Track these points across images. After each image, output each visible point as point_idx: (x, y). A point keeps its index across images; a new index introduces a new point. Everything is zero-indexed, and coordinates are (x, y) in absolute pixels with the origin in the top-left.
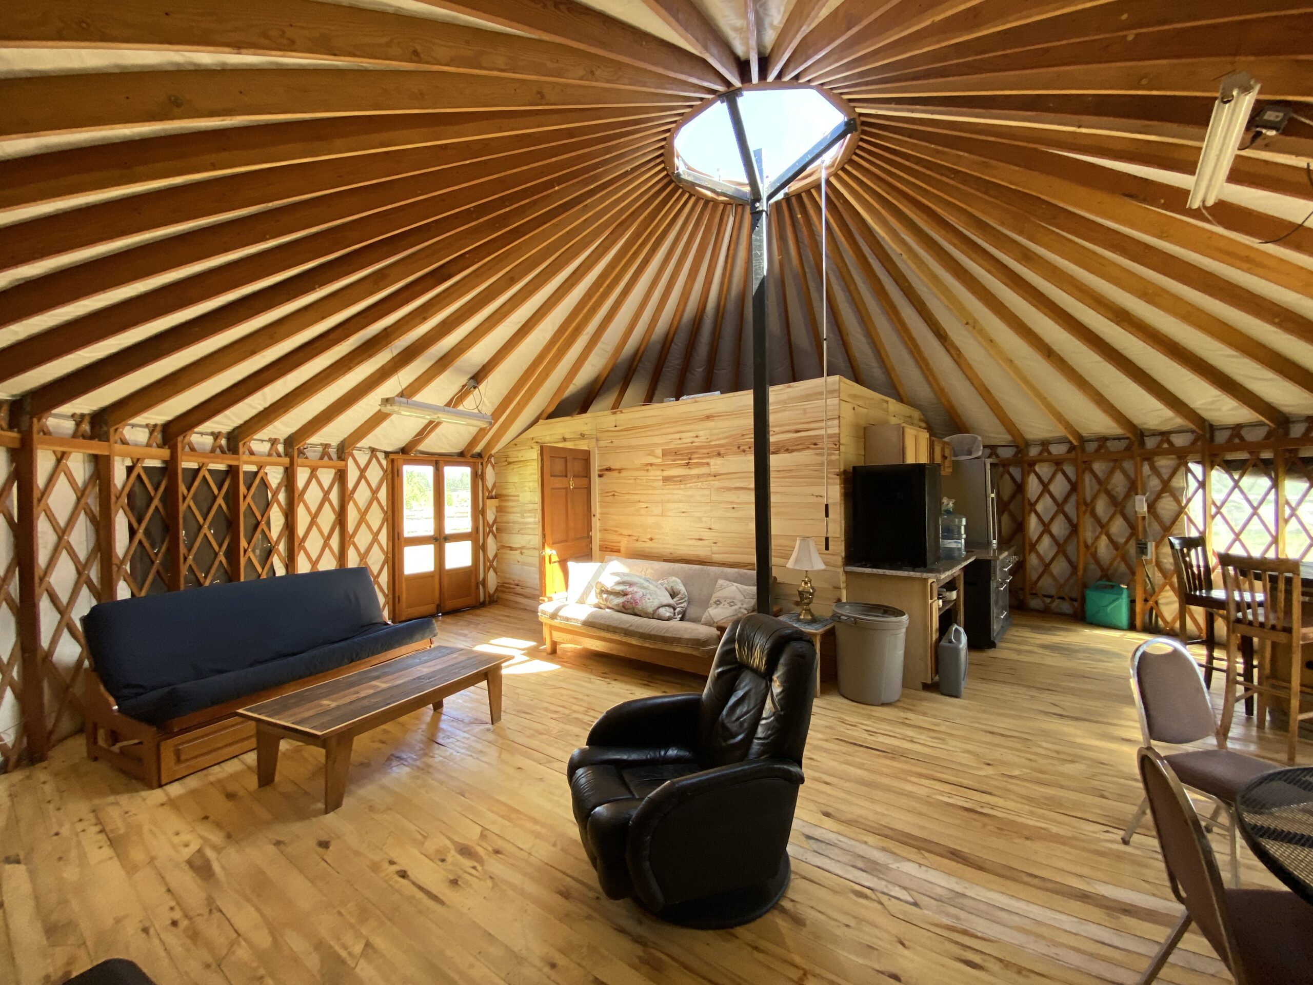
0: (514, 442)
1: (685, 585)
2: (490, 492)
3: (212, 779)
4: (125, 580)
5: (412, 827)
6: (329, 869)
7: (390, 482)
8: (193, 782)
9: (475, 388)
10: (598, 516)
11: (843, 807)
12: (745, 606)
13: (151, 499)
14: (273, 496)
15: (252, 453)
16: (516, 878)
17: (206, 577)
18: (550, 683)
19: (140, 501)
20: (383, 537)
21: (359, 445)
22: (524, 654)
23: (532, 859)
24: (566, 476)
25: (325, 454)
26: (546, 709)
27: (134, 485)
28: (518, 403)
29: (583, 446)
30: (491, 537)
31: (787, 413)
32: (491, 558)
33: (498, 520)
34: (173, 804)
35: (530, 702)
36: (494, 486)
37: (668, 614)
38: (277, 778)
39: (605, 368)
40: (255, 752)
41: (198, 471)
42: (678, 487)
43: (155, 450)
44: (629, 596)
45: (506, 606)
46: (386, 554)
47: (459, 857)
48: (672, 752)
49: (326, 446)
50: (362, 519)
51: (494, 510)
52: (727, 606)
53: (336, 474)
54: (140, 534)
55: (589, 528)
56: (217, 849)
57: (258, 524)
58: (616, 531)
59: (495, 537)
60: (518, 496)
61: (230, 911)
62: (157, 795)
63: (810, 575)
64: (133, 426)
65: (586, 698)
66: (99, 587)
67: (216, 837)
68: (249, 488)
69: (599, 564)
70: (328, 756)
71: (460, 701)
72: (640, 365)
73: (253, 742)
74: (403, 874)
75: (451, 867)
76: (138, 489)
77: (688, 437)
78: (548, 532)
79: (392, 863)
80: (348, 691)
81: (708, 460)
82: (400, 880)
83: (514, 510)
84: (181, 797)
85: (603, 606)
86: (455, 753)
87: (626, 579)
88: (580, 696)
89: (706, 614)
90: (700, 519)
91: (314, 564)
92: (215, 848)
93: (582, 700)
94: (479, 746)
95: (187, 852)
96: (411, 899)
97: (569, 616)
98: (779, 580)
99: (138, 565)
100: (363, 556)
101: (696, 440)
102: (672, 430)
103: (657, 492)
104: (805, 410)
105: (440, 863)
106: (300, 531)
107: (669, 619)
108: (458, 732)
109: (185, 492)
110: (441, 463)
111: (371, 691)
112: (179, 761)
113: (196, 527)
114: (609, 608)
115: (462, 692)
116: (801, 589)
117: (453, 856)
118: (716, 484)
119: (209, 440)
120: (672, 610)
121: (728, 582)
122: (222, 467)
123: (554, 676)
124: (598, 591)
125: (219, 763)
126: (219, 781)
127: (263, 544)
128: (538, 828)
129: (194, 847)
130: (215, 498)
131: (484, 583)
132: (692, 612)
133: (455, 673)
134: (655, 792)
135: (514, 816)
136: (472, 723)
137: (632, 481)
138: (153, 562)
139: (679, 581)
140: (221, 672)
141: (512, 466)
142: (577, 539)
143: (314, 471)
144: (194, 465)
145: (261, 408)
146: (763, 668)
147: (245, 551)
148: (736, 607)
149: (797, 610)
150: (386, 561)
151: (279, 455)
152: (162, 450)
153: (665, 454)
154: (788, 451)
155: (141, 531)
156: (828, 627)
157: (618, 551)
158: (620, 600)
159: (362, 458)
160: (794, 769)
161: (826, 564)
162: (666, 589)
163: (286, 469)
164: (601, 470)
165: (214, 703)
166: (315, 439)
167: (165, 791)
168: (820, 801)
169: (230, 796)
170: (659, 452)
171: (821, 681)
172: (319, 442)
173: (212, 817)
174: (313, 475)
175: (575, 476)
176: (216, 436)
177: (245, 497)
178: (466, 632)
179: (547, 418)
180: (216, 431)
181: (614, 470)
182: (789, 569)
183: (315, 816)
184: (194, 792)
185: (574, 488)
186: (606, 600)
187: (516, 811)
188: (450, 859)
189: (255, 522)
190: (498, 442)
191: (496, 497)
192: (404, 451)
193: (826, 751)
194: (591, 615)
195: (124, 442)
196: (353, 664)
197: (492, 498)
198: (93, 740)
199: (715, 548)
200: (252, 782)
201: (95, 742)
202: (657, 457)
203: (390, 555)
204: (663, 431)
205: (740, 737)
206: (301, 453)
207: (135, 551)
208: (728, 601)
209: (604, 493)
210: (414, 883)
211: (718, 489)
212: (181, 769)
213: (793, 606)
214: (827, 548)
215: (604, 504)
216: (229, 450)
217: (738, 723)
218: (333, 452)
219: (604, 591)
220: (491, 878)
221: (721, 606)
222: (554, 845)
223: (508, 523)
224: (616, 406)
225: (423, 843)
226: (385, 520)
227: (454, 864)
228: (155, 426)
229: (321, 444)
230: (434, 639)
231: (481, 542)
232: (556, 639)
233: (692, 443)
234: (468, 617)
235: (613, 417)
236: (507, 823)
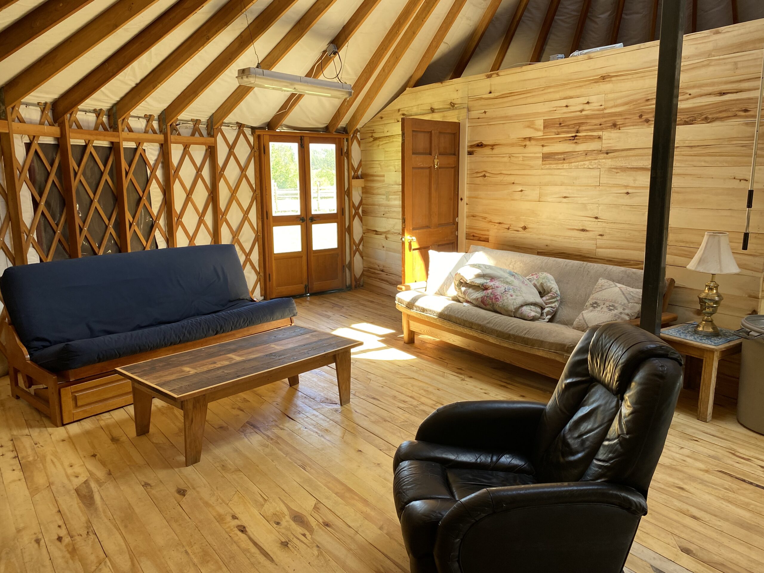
0: (379, 115)
1: (558, 282)
2: (356, 171)
3: (102, 423)
4: (34, 247)
5: (255, 489)
6: (184, 514)
7: (257, 159)
8: (87, 425)
9: (335, 53)
10: (465, 200)
11: (709, 546)
12: (627, 311)
13: (48, 174)
14: (151, 172)
15: (130, 130)
16: (341, 552)
17: (99, 247)
18: (402, 372)
19: (39, 177)
20: (253, 215)
21: (226, 121)
22: (382, 341)
23: (358, 537)
24: (430, 154)
25: (195, 130)
26: (395, 397)
27: (32, 161)
28: (383, 69)
29: (452, 117)
30: (357, 219)
31: (711, 69)
32: (357, 241)
33: (364, 201)
34: (71, 440)
35: (380, 389)
36: (360, 165)
37: (533, 314)
38: (152, 429)
39: (482, 21)
40: (133, 406)
41: (85, 147)
42: (560, 166)
43: (47, 128)
44: (490, 291)
45: (371, 291)
46: (257, 233)
47: (292, 523)
48: (506, 459)
49: (197, 122)
50: (233, 197)
51: (360, 191)
52: (605, 309)
53: (206, 150)
54: (42, 206)
55: (456, 214)
56: (100, 484)
57: (140, 199)
58: (485, 218)
59: (361, 219)
60: (384, 176)
61: (103, 535)
62: (59, 432)
63: (716, 279)
64: (27, 105)
65: (436, 392)
66: (13, 252)
67: (100, 474)
68: (130, 166)
69: (463, 254)
70: (186, 416)
71: (315, 379)
72: (526, 13)
73: (130, 398)
74: (243, 529)
75: (283, 531)
76: (36, 165)
77: (576, 104)
78: (408, 216)
79: (234, 517)
80: (207, 361)
81: (600, 133)
82: (239, 533)
83: (379, 191)
84: (77, 436)
85: (461, 299)
86: (303, 429)
87: (488, 271)
88: (430, 389)
89: (580, 317)
90: (584, 206)
91: (192, 239)
92: (97, 481)
93: (432, 393)
94: (325, 425)
95: (77, 482)
96: (245, 551)
97: (425, 307)
98: (678, 283)
99: (43, 234)
100: (235, 234)
101: (587, 107)
102: (557, 96)
103: (534, 172)
104: (736, 63)
105: (275, 525)
106: (178, 206)
107: (534, 319)
108: (308, 409)
109: (76, 168)
110: (306, 140)
111: (226, 363)
112: (76, 406)
113: (88, 201)
114: (467, 302)
115: (316, 370)
116: (703, 295)
117: (287, 521)
118: (609, 162)
119: (92, 117)
120: (539, 310)
121: (611, 283)
122: (105, 144)
123: (410, 365)
124: (457, 282)
125: (108, 411)
126: (108, 426)
127: (145, 219)
128: (368, 510)
129: (82, 479)
130: (102, 174)
131: (350, 266)
132: (564, 313)
133: (305, 353)
134: (468, 497)
135: (347, 495)
136: (323, 402)
137: (506, 159)
138: (55, 233)
139: (550, 277)
140: (109, 333)
141: (377, 142)
142: (440, 225)
143: (186, 147)
144: (82, 142)
145: (133, 85)
146: (615, 385)
147: (131, 225)
148: (615, 312)
149: (697, 319)
150: (256, 240)
151: (154, 132)
152: (53, 128)
153: (547, 125)
154: (707, 120)
155: (43, 203)
156: (732, 344)
157: (487, 240)
158: (477, 295)
159: (231, 134)
160: (636, 499)
161: (740, 266)
162: (535, 286)
163: (162, 145)
164: (471, 146)
165: (100, 360)
166: (184, 115)
167: (66, 429)
168: (683, 535)
169: (114, 440)
170: (540, 123)
171: (715, 404)
172: (189, 118)
173: (98, 455)
174: (186, 151)
175: (440, 154)
176: (98, 113)
177: (127, 173)
178: (330, 313)
179: (415, 86)
180: (98, 108)
181: (486, 146)
182: (690, 271)
183: (178, 467)
184: (87, 433)
185: (440, 168)
186: (465, 293)
187: (350, 490)
188: (284, 523)
189: (138, 197)
190: (362, 115)
191: (362, 177)
192: (271, 125)
193: (703, 482)
194: (447, 308)
195: (21, 121)
196: (218, 336)
197: (357, 177)
198: (15, 382)
199: (601, 242)
200: (132, 430)
201: (17, 384)
202: (537, 130)
203: (260, 234)
204: (546, 97)
205: (580, 455)
206: (174, 129)
207: (39, 221)
208: (607, 304)
209: (474, 173)
210: (250, 539)
211: (610, 169)
212: (78, 413)
213: (692, 315)
214: (745, 247)
215: (473, 186)
216: (111, 128)
217: (579, 440)
218: (202, 127)
219: (462, 283)
220: (318, 547)
221: (599, 309)
222: (381, 528)
223: (373, 205)
224: (496, 67)
225: (263, 505)
226: (254, 198)
227: (288, 529)
228: (46, 103)
229: (192, 120)
230: (294, 319)
231: (347, 224)
232: (413, 328)
233: (581, 111)
234: (335, 300)
235: (488, 81)
236: (340, 499)
